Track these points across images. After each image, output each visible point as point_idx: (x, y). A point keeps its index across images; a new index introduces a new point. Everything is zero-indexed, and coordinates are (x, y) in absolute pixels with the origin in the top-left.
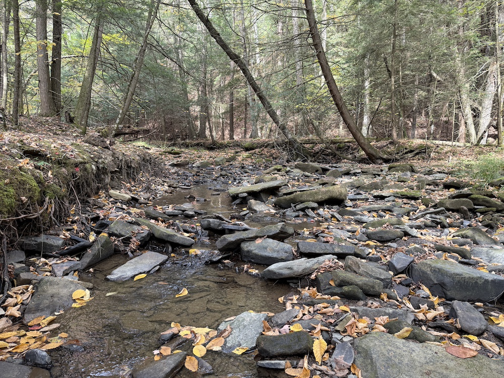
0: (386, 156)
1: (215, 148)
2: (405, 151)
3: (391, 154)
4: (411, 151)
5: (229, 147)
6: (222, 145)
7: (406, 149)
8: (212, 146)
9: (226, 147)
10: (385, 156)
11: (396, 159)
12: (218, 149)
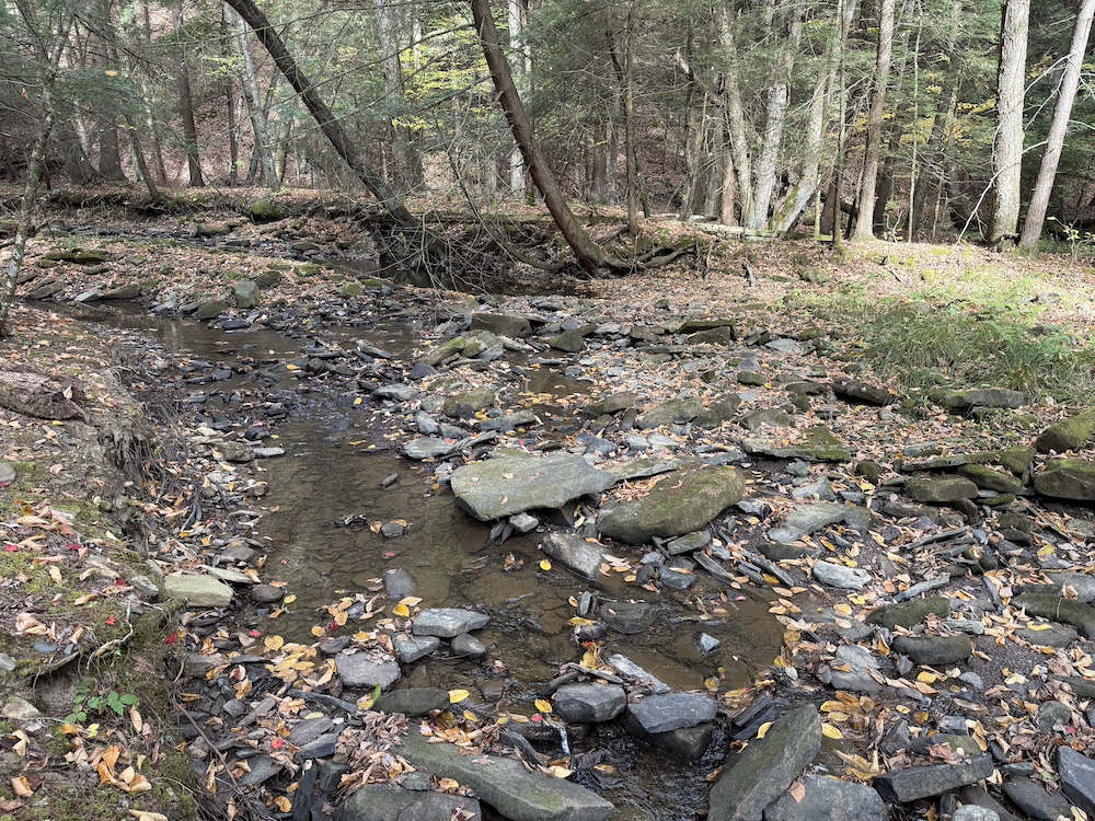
0: (617, 260)
1: (163, 212)
2: (654, 250)
3: (627, 258)
4: (667, 251)
5: (205, 209)
6: (184, 203)
7: (656, 245)
8: (151, 206)
9: (196, 211)
10: (616, 262)
11: (639, 269)
12: (172, 214)
